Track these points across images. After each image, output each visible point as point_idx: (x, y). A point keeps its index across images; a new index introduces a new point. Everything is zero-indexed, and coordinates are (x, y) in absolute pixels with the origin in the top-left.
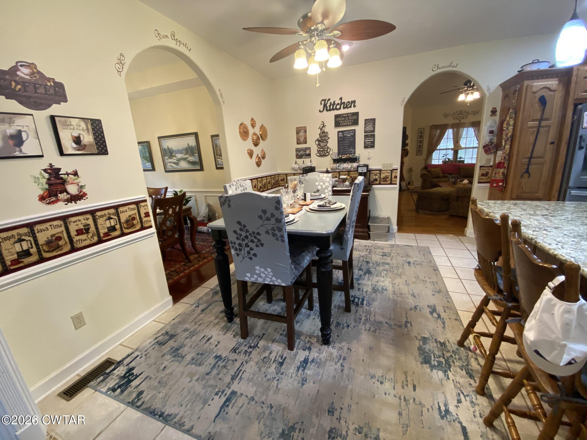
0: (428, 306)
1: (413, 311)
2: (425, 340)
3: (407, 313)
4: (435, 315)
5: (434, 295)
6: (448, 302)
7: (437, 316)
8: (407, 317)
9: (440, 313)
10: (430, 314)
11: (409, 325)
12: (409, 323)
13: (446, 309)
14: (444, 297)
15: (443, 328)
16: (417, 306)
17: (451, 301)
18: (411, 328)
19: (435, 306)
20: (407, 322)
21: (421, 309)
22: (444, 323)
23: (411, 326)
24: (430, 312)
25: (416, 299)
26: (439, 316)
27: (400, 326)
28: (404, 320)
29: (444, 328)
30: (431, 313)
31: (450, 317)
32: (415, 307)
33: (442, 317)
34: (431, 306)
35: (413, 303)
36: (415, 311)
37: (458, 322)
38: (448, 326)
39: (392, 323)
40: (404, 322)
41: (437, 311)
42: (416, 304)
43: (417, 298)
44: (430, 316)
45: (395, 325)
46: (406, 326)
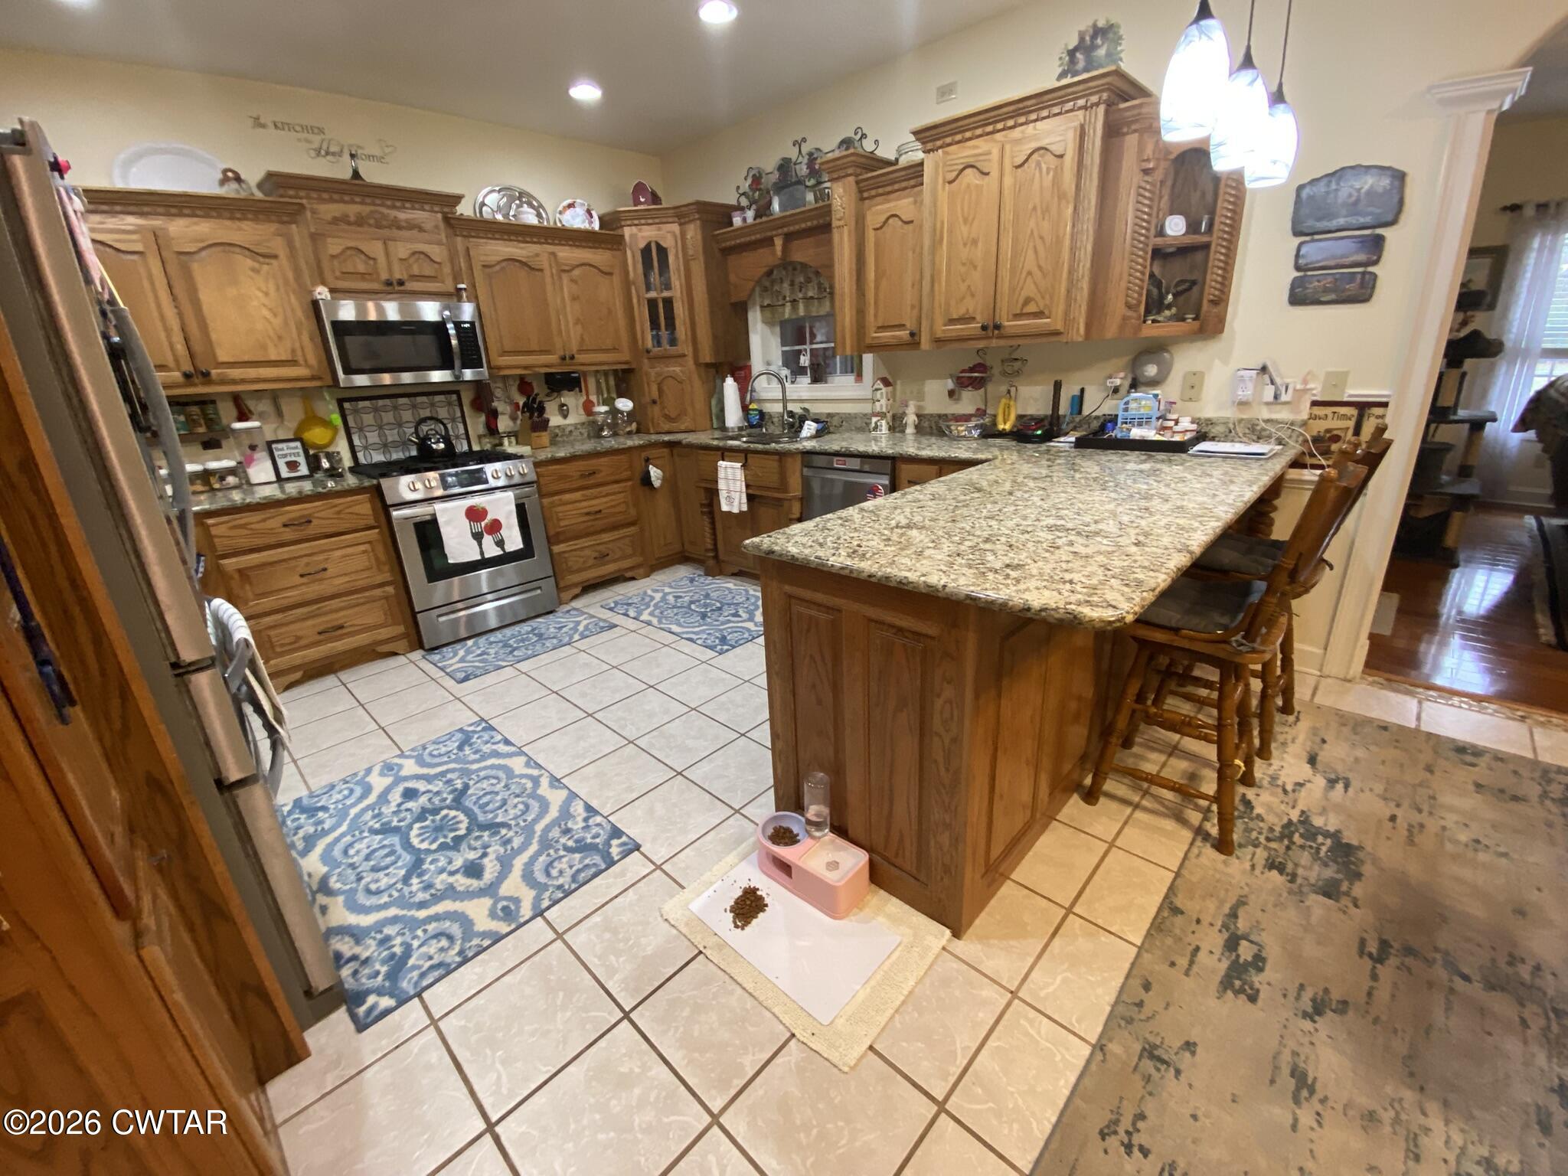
0: (1253, 999)
1: (1336, 995)
2: (1330, 890)
3: (1369, 994)
4: (1246, 951)
5: (1189, 1046)
6: (1147, 987)
7: (1244, 943)
8: (1374, 977)
9: (1218, 951)
10: (1264, 960)
11: (1373, 947)
12: (1370, 955)
13: (1183, 962)
14: (1147, 1011)
15: (1245, 904)
16: (1306, 1015)
17: (1135, 983)
18: (1365, 935)
19: (1226, 984)
20: (1379, 959)
21: (1292, 993)
22: (1233, 915)
23: (1363, 943)
24: (1261, 970)
25: (1295, 1054)
26: (1232, 944)
27: (1408, 951)
28: (1385, 972)
29: (1241, 902)
30: (1259, 962)
31: (1194, 926)
32: (1318, 1009)
33: (1226, 935)
34: (1240, 991)
35: (1323, 1034)
36: (1326, 991)
37: (1178, 902)
38: (1222, 902)
39: (1440, 973)
40: (1393, 961)
41: (1225, 964)
42: (1307, 1025)
43: (1286, 1057)
44: (1273, 952)
45: (1430, 963)
46: (1384, 944)
